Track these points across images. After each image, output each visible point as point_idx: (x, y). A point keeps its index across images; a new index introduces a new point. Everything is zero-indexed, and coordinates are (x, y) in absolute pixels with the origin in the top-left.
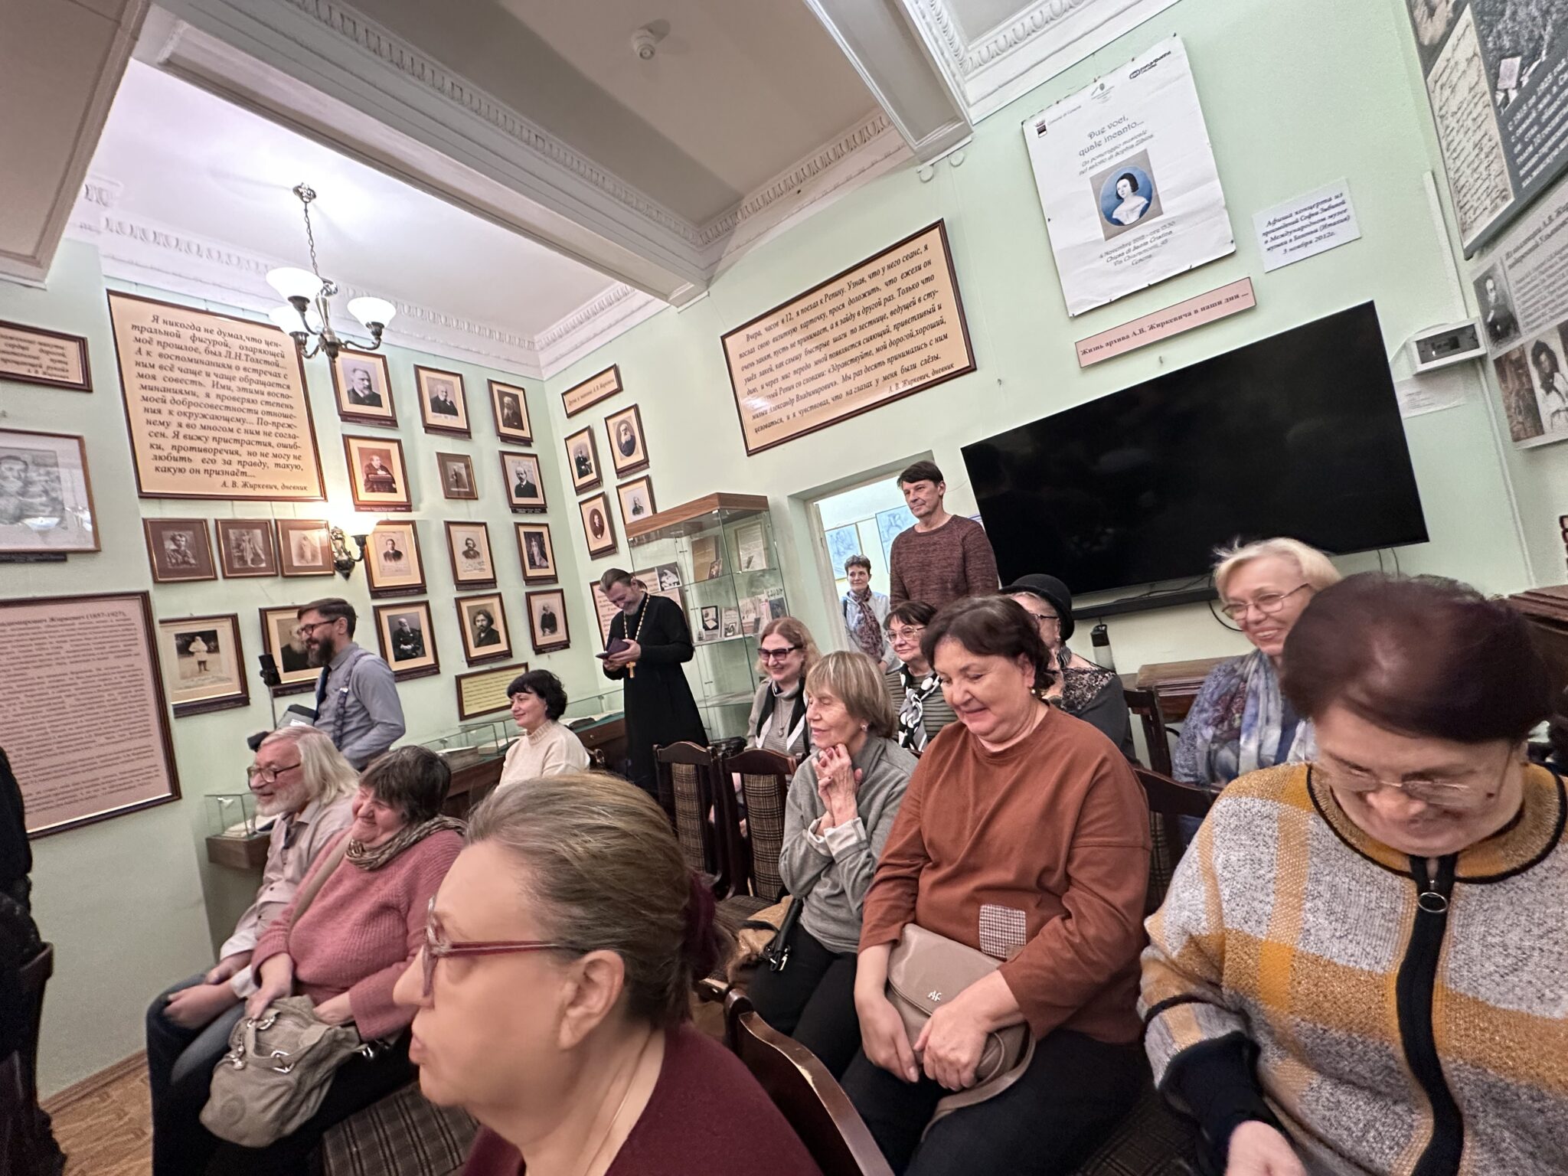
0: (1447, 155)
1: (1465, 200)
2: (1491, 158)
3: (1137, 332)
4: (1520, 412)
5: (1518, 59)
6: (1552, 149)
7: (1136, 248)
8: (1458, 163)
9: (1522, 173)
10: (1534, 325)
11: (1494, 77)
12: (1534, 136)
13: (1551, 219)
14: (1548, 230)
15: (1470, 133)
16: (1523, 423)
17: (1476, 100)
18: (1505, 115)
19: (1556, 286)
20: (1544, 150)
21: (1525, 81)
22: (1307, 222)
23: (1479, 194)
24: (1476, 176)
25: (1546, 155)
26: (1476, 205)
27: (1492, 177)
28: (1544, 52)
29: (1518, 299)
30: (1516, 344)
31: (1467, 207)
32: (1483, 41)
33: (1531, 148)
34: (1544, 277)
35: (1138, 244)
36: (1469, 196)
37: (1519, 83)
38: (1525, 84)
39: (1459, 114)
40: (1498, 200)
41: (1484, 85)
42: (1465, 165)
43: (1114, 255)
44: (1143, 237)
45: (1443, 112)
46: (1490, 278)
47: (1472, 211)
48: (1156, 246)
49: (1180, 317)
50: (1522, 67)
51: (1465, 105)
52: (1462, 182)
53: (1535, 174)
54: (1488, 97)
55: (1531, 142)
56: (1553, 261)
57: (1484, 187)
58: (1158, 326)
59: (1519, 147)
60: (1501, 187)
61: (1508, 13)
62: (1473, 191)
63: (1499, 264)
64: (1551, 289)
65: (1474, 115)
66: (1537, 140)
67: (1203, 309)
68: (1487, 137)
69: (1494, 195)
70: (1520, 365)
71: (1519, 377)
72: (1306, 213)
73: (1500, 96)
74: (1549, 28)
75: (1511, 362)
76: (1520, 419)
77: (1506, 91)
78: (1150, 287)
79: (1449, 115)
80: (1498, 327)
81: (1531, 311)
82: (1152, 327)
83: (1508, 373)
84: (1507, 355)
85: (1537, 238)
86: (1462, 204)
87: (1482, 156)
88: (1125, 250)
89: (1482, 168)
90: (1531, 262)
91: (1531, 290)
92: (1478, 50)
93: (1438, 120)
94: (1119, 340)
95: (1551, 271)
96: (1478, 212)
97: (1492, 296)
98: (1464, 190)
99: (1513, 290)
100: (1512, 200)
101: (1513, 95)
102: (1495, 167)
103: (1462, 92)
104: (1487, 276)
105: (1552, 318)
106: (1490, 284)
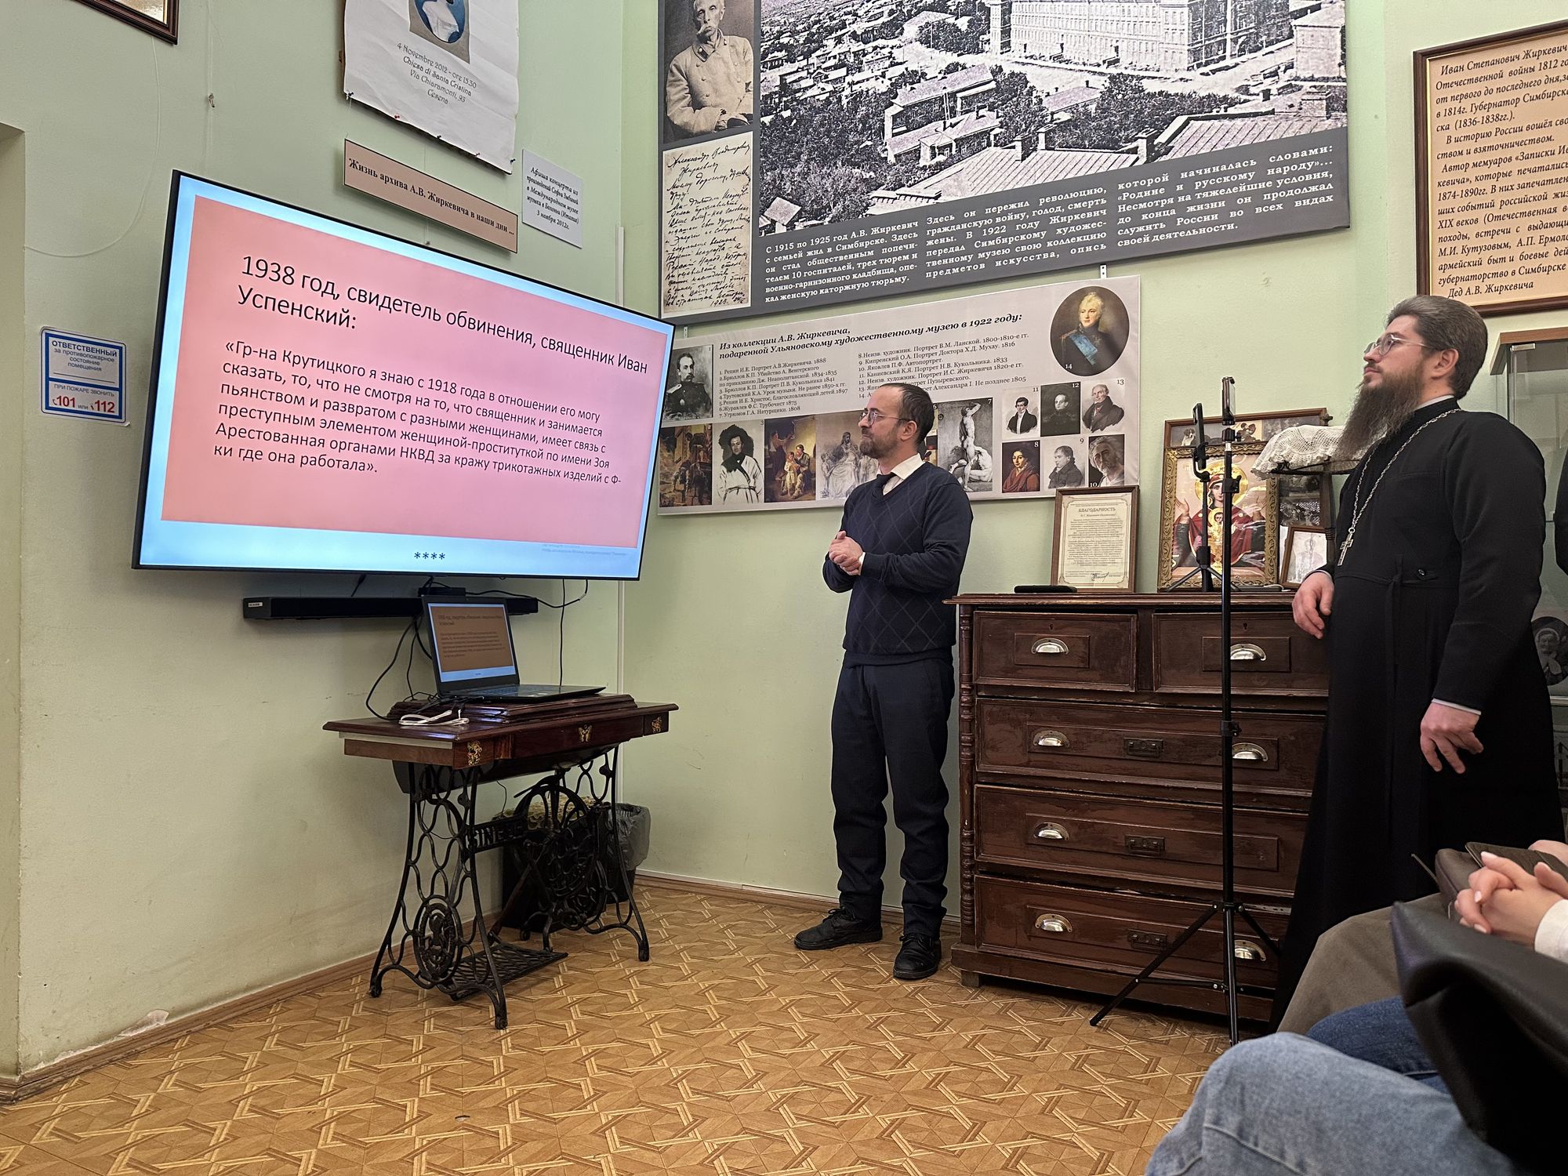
0: (666, 228)
1: (681, 279)
2: (733, 261)
3: (417, 191)
4: (683, 481)
5: (798, 208)
6: (809, 289)
7: (435, 75)
8: (682, 244)
9: (768, 290)
10: (734, 412)
11: (762, 205)
12: (796, 271)
13: (790, 338)
14: (785, 345)
15: (713, 228)
16: (683, 492)
17: (732, 207)
18: (763, 237)
19: (774, 389)
20: (804, 285)
21: (799, 226)
22: (554, 196)
23: (705, 282)
24: (705, 265)
25: (802, 290)
26: (695, 288)
27: (729, 277)
28: (828, 219)
29: (721, 385)
30: (705, 421)
31: (680, 286)
32: (759, 170)
33: (787, 277)
34: (765, 378)
35: (440, 73)
36: (689, 278)
37: (791, 225)
38: (797, 228)
39: (702, 206)
40: (729, 299)
41: (747, 201)
42: (696, 250)
43: (412, 58)
44: (445, 69)
45: (679, 191)
46: (690, 356)
47: (689, 291)
48: (454, 94)
49: (459, 209)
50: (799, 215)
51: (716, 202)
52: (682, 261)
53: (783, 298)
54: (749, 214)
55: (790, 272)
56: (781, 370)
57: (715, 279)
58: (438, 200)
59: (773, 270)
60: (737, 289)
61: (798, 169)
62: (697, 276)
63: (707, 348)
64: (769, 389)
65: (725, 217)
66: (799, 275)
67: (478, 217)
68: (735, 244)
69: (725, 291)
70: (699, 442)
71: (695, 451)
72: (557, 188)
73: (764, 222)
74: (839, 206)
75: (689, 435)
76: (681, 487)
77: (774, 222)
78: (438, 142)
79: (687, 199)
80: (682, 401)
81: (732, 399)
82: (431, 197)
83: (679, 444)
84: (684, 429)
85: (769, 346)
86: (675, 279)
87: (723, 254)
88: (426, 66)
89: (718, 264)
90: (749, 361)
91: (743, 383)
92: (750, 171)
93: (666, 195)
94: (396, 183)
95: (774, 376)
96: (696, 296)
97: (684, 373)
98: (681, 271)
99: (717, 376)
100: (749, 305)
101: (780, 229)
102: (737, 270)
103: (714, 190)
104: (686, 353)
105: (759, 412)
106: (685, 361)
